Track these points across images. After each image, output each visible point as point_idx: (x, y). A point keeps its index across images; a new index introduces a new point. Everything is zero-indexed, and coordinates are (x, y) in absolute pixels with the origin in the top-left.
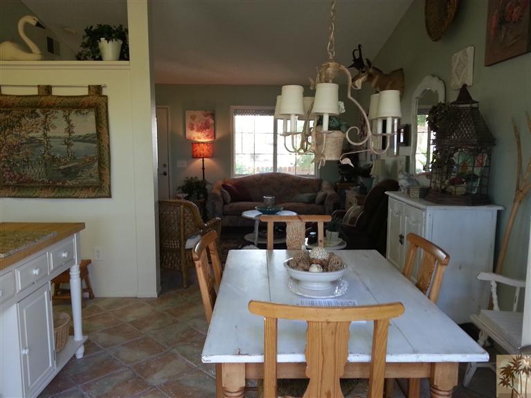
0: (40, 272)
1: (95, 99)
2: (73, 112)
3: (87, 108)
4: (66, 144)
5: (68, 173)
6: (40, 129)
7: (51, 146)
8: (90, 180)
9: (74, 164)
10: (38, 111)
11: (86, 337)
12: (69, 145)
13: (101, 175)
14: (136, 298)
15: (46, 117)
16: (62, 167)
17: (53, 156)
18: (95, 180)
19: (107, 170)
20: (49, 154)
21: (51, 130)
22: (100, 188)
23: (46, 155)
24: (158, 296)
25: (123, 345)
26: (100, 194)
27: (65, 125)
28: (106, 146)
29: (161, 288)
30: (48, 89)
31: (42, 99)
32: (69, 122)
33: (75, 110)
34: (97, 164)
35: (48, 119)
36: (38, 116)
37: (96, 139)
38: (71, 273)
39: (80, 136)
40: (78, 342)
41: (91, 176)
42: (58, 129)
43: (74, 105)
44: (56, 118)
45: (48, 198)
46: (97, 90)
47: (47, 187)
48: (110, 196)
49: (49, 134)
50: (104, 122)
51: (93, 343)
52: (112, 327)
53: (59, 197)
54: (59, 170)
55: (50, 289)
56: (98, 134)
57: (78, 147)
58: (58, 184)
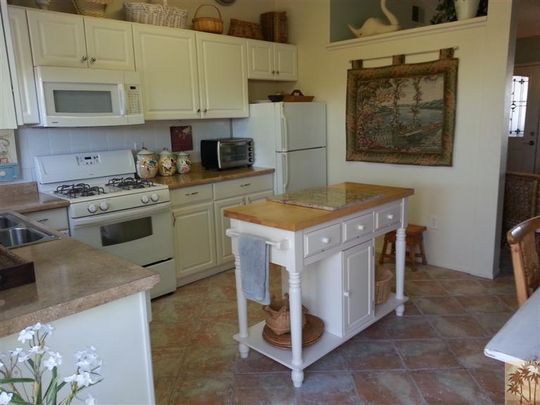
0: (365, 228)
1: (446, 63)
2: (423, 79)
3: (436, 74)
4: (413, 111)
5: (413, 140)
6: (391, 98)
7: (399, 114)
8: (433, 147)
9: (418, 131)
10: (391, 81)
11: (407, 298)
12: (415, 112)
13: (444, 143)
14: (469, 274)
15: (398, 86)
16: (407, 135)
17: (400, 124)
18: (436, 147)
19: (451, 138)
20: (396, 122)
21: (401, 98)
22: (442, 156)
23: (394, 123)
24: (495, 278)
25: (444, 317)
26: (441, 163)
27: (414, 92)
28: (451, 112)
29: (498, 270)
30: (401, 58)
31: (396, 68)
32: (418, 89)
33: (425, 77)
34: (441, 131)
35: (399, 88)
36: (391, 86)
37: (443, 105)
38: (397, 235)
39: (427, 103)
40: (399, 300)
41: (434, 144)
42: (408, 98)
43: (425, 72)
44: (406, 86)
45: (392, 163)
46: (448, 53)
47: (392, 153)
48: (450, 165)
49: (399, 102)
50: (453, 86)
51: (415, 306)
52: (436, 296)
53: (402, 164)
54: (405, 137)
55: (374, 245)
56: (445, 100)
57: (425, 114)
58: (403, 151)
